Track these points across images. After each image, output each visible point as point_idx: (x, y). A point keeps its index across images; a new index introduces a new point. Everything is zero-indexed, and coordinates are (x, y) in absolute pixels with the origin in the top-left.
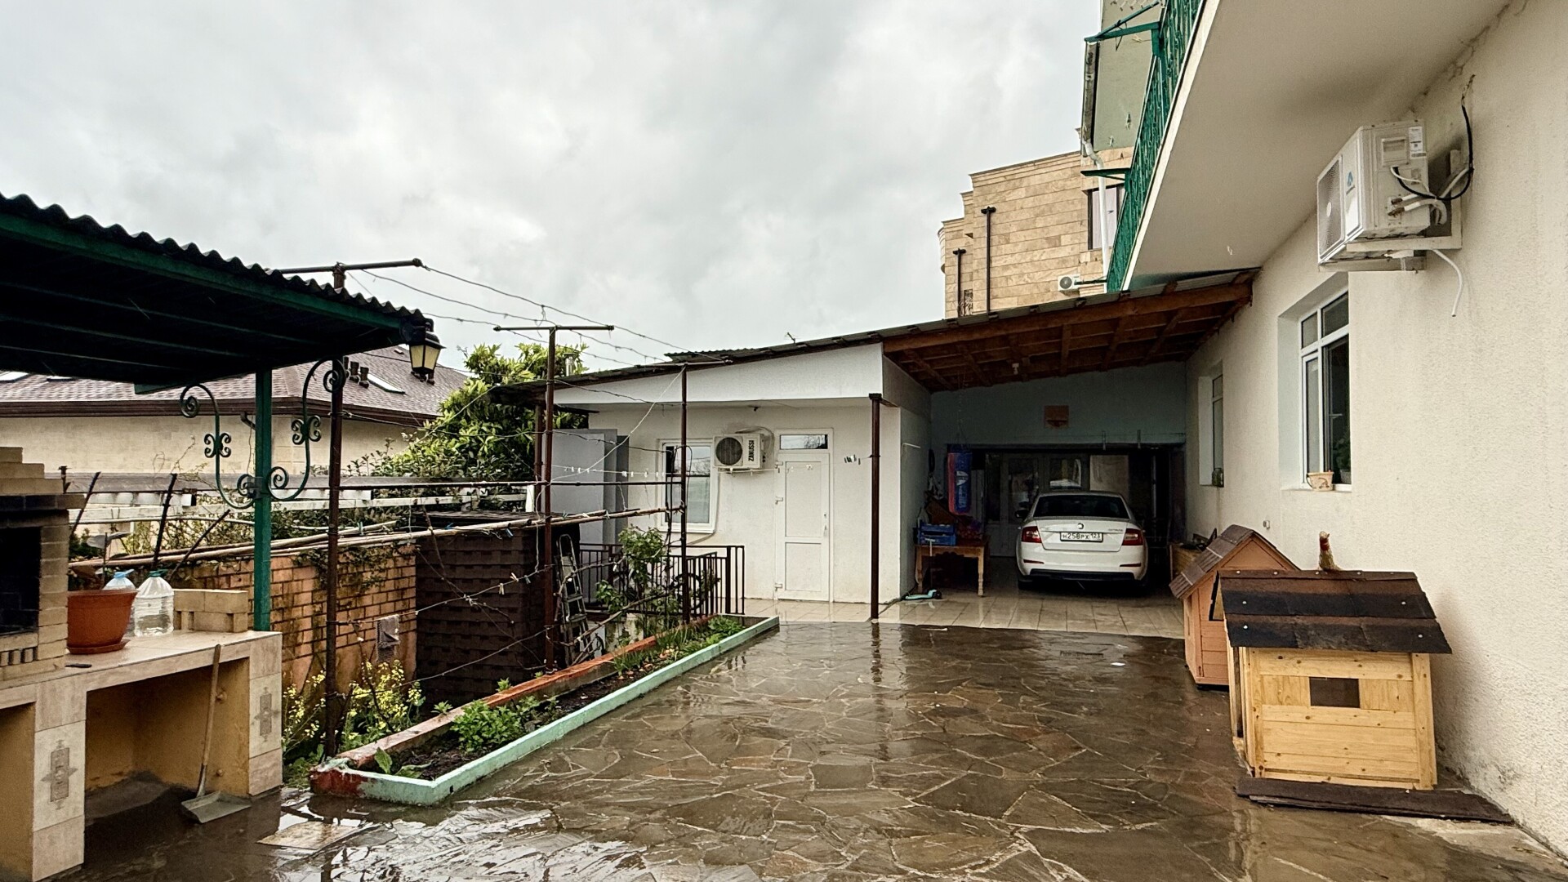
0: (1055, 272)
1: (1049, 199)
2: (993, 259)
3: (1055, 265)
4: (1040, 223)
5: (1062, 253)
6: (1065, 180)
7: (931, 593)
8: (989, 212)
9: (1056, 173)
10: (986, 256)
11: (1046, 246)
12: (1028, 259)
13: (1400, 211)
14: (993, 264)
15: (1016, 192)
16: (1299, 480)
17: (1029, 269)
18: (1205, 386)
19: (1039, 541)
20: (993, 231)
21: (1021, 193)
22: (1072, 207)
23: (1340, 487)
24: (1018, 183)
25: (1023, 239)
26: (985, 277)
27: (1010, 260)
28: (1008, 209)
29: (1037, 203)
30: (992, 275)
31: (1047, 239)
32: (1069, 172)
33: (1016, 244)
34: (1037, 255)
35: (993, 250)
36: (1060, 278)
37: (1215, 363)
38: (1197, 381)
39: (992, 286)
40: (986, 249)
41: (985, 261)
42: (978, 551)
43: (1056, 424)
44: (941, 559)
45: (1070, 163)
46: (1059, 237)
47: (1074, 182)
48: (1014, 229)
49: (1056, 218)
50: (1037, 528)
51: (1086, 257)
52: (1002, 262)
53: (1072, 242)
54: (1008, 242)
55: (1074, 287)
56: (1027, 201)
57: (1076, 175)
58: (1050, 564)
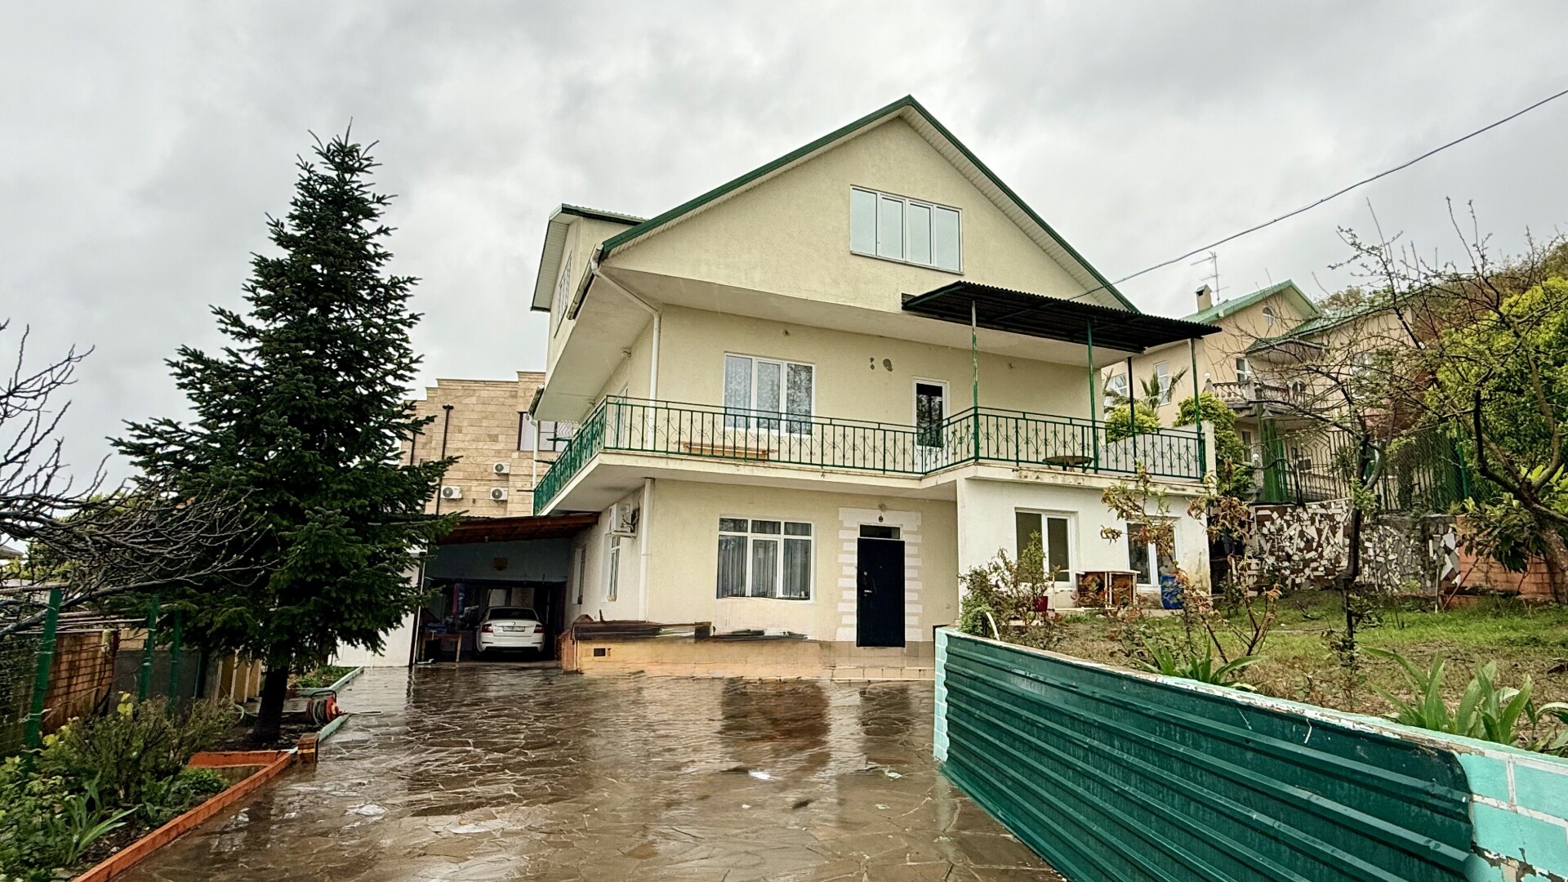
0: (492, 459)
1: (491, 408)
2: (448, 442)
3: (493, 454)
4: (485, 423)
5: (498, 446)
6: (505, 398)
7: (430, 661)
8: (449, 408)
9: (498, 393)
10: (443, 439)
11: (488, 439)
12: (474, 447)
13: (627, 526)
14: (448, 446)
15: (469, 399)
16: (606, 599)
17: (474, 454)
18: (579, 551)
19: (491, 632)
20: (450, 422)
21: (474, 400)
22: (507, 417)
24: (471, 393)
25: (471, 432)
27: (460, 445)
28: (463, 409)
29: (484, 409)
30: (446, 453)
31: (489, 435)
32: (508, 394)
33: (466, 434)
34: (480, 445)
35: (449, 435)
36: (496, 464)
37: (583, 544)
38: (575, 551)
40: (443, 434)
41: (441, 443)
42: (458, 638)
43: (500, 569)
44: (438, 643)
45: (509, 387)
46: (497, 436)
47: (510, 401)
48: (465, 424)
49: (496, 423)
50: (490, 625)
51: (516, 455)
52: (454, 446)
53: (506, 442)
54: (460, 432)
55: (505, 471)
56: (477, 406)
57: (512, 397)
58: (496, 644)
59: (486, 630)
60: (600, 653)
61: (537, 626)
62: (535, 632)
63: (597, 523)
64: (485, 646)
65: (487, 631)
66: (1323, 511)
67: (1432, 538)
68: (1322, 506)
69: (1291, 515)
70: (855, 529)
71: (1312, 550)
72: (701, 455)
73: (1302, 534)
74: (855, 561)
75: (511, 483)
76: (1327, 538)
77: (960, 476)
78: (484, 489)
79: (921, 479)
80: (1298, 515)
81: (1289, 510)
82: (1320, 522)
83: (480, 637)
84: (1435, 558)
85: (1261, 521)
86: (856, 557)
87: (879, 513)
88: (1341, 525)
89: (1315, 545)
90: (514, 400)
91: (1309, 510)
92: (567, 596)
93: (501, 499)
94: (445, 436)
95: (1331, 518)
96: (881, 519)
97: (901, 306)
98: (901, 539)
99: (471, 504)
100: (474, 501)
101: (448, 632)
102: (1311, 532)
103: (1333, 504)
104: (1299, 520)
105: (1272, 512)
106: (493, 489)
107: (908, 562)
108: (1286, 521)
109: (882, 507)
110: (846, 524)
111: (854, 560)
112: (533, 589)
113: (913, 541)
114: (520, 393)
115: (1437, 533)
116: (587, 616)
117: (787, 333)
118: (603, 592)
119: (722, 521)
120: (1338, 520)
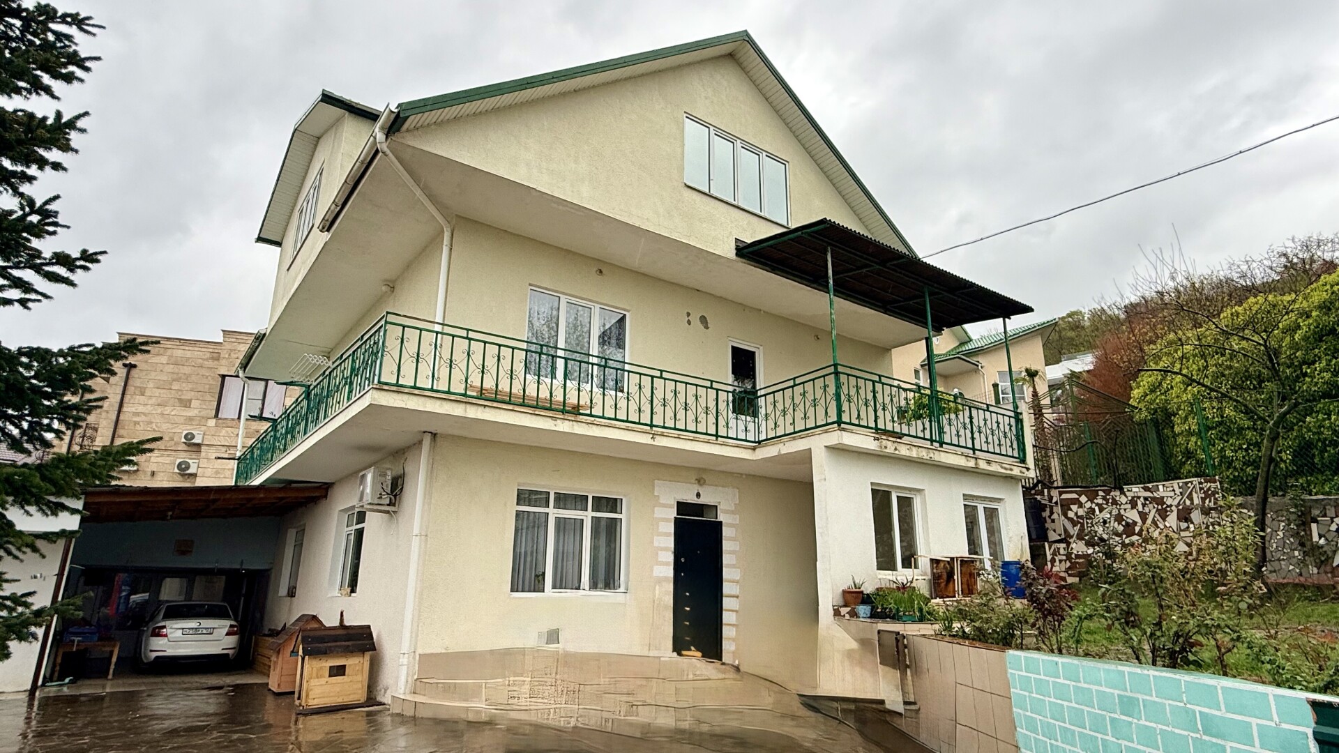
0: (181, 426)
1: (187, 370)
2: (125, 405)
3: (182, 421)
4: (176, 386)
5: (190, 413)
6: (204, 359)
7: (67, 680)
8: (131, 367)
9: (196, 353)
10: (119, 401)
11: (178, 404)
12: (159, 411)
13: (381, 498)
14: (124, 409)
15: (158, 358)
16: (336, 593)
17: (158, 419)
18: (291, 535)
19: (166, 636)
20: (130, 382)
21: (164, 359)
22: (205, 381)
23: (353, 594)
24: (162, 351)
25: (158, 395)
26: (114, 418)
27: (141, 409)
28: (149, 369)
29: (176, 371)
30: (122, 417)
31: (179, 400)
32: (208, 355)
33: (150, 397)
34: (168, 410)
35: (127, 398)
36: (185, 432)
37: (302, 523)
38: (287, 531)
39: (119, 426)
40: (120, 396)
41: (117, 406)
42: (114, 646)
43: (183, 553)
44: (82, 653)
45: (211, 348)
46: (190, 401)
47: (211, 363)
48: (151, 385)
49: (190, 386)
50: (164, 627)
51: (212, 422)
52: (133, 410)
53: (201, 407)
54: (143, 394)
55: (197, 440)
56: (167, 367)
57: (213, 359)
58: (171, 652)
59: (157, 633)
60: (339, 671)
61: (231, 626)
62: (228, 634)
63: (326, 496)
64: (154, 655)
65: (159, 635)
66: (1148, 494)
67: (1315, 521)
68: (1147, 489)
69: (1104, 498)
70: (671, 507)
71: (1134, 534)
72: (509, 403)
73: (1119, 519)
74: (672, 545)
75: (203, 454)
76: (1154, 523)
77: (817, 444)
78: (167, 460)
79: (754, 449)
80: (1113, 498)
81: (1101, 493)
82: (1144, 505)
83: (147, 640)
84: (1322, 541)
85: (1066, 506)
86: (672, 539)
87: (696, 488)
88: (1173, 508)
89: (1137, 529)
90: (216, 362)
91: (1128, 493)
92: (271, 587)
93: (188, 472)
94: (123, 394)
95: (1160, 501)
96: (698, 495)
97: (735, 252)
98: (719, 520)
99: (149, 477)
100: (153, 474)
101: (100, 639)
102: (1133, 515)
103: (1161, 487)
104: (1115, 502)
105: (1080, 496)
106: (178, 461)
107: (726, 545)
108: (1097, 504)
109: (700, 482)
110: (662, 501)
111: (670, 542)
112: (224, 577)
113: (730, 521)
114: (224, 354)
115: (1325, 516)
116: (314, 618)
117: (601, 272)
118: (331, 583)
119: (520, 492)
120: (1168, 503)
